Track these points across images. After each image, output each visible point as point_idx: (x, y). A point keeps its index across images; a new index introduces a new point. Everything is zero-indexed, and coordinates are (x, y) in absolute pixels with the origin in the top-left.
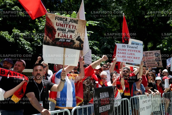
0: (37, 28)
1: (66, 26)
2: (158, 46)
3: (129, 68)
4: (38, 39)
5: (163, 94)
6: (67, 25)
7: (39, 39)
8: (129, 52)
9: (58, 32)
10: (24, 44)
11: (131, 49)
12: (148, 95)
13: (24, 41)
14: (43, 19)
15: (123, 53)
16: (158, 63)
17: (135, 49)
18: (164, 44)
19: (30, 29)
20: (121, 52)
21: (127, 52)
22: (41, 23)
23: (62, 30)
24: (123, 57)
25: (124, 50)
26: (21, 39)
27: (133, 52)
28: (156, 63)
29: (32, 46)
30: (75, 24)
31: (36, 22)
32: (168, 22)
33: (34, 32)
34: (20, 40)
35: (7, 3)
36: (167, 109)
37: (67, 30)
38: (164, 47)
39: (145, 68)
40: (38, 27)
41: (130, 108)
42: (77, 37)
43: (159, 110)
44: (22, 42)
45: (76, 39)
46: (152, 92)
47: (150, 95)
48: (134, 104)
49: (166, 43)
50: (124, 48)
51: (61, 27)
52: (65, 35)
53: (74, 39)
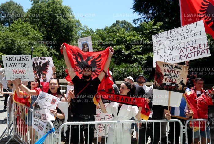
1: (171, 71)
6: (172, 71)
9: (165, 77)
23: (168, 75)
30: (179, 70)
37: (172, 75)
42: (180, 81)
45: (179, 83)
51: (167, 73)
52: (171, 80)
53: (178, 83)
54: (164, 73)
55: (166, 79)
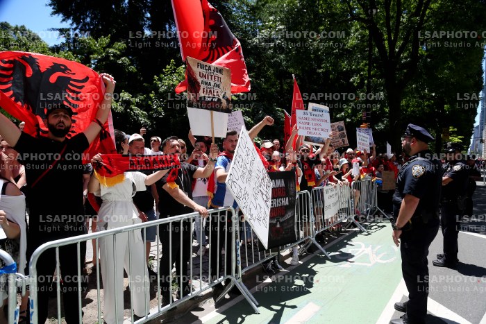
0: (156, 89)
1: (210, 77)
2: (338, 116)
3: (309, 146)
4: (158, 107)
5: (352, 183)
6: (212, 76)
7: (160, 106)
8: (314, 122)
9: (202, 86)
10: (137, 115)
11: (315, 117)
12: (335, 187)
13: (138, 111)
14: (165, 76)
15: (306, 123)
16: (343, 141)
17: (320, 118)
18: (347, 112)
19: (147, 92)
20: (304, 121)
21: (311, 122)
22: (161, 81)
23: (206, 83)
24: (307, 128)
25: (306, 119)
26: (133, 107)
27: (319, 122)
28: (341, 140)
29: (150, 117)
30: (220, 75)
31: (155, 80)
32: (351, 80)
33: (152, 95)
34: (132, 110)
35: (110, 53)
36: (356, 204)
37: (212, 84)
38: (346, 117)
39: (330, 148)
40: (158, 88)
41: (311, 204)
42: (223, 93)
43: (347, 206)
44: (134, 113)
46: (339, 182)
47: (337, 185)
48: (316, 201)
49: (350, 111)
50: (306, 116)
51: (203, 79)
52: (210, 91)
53: (221, 98)
54: (200, 80)
55: (204, 89)
